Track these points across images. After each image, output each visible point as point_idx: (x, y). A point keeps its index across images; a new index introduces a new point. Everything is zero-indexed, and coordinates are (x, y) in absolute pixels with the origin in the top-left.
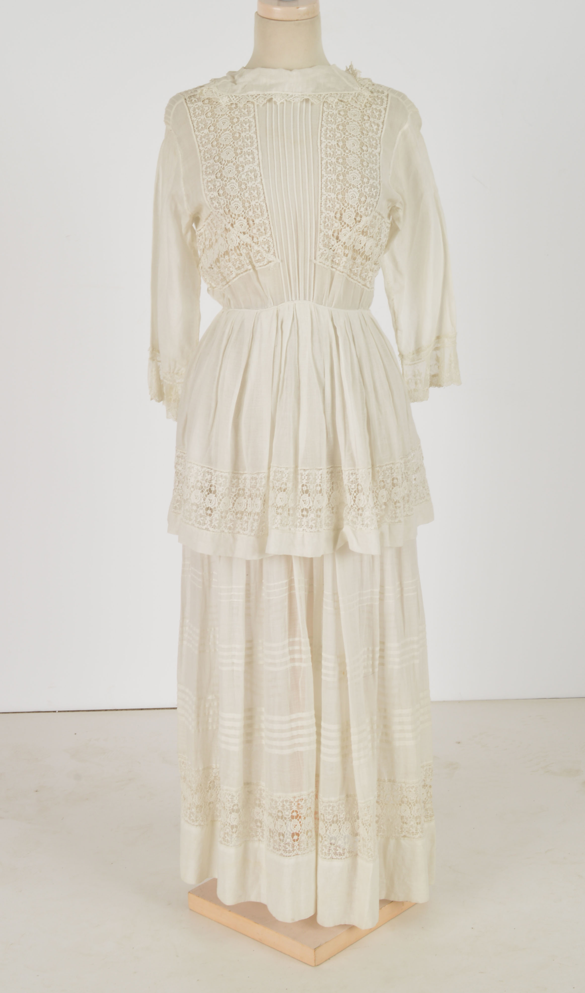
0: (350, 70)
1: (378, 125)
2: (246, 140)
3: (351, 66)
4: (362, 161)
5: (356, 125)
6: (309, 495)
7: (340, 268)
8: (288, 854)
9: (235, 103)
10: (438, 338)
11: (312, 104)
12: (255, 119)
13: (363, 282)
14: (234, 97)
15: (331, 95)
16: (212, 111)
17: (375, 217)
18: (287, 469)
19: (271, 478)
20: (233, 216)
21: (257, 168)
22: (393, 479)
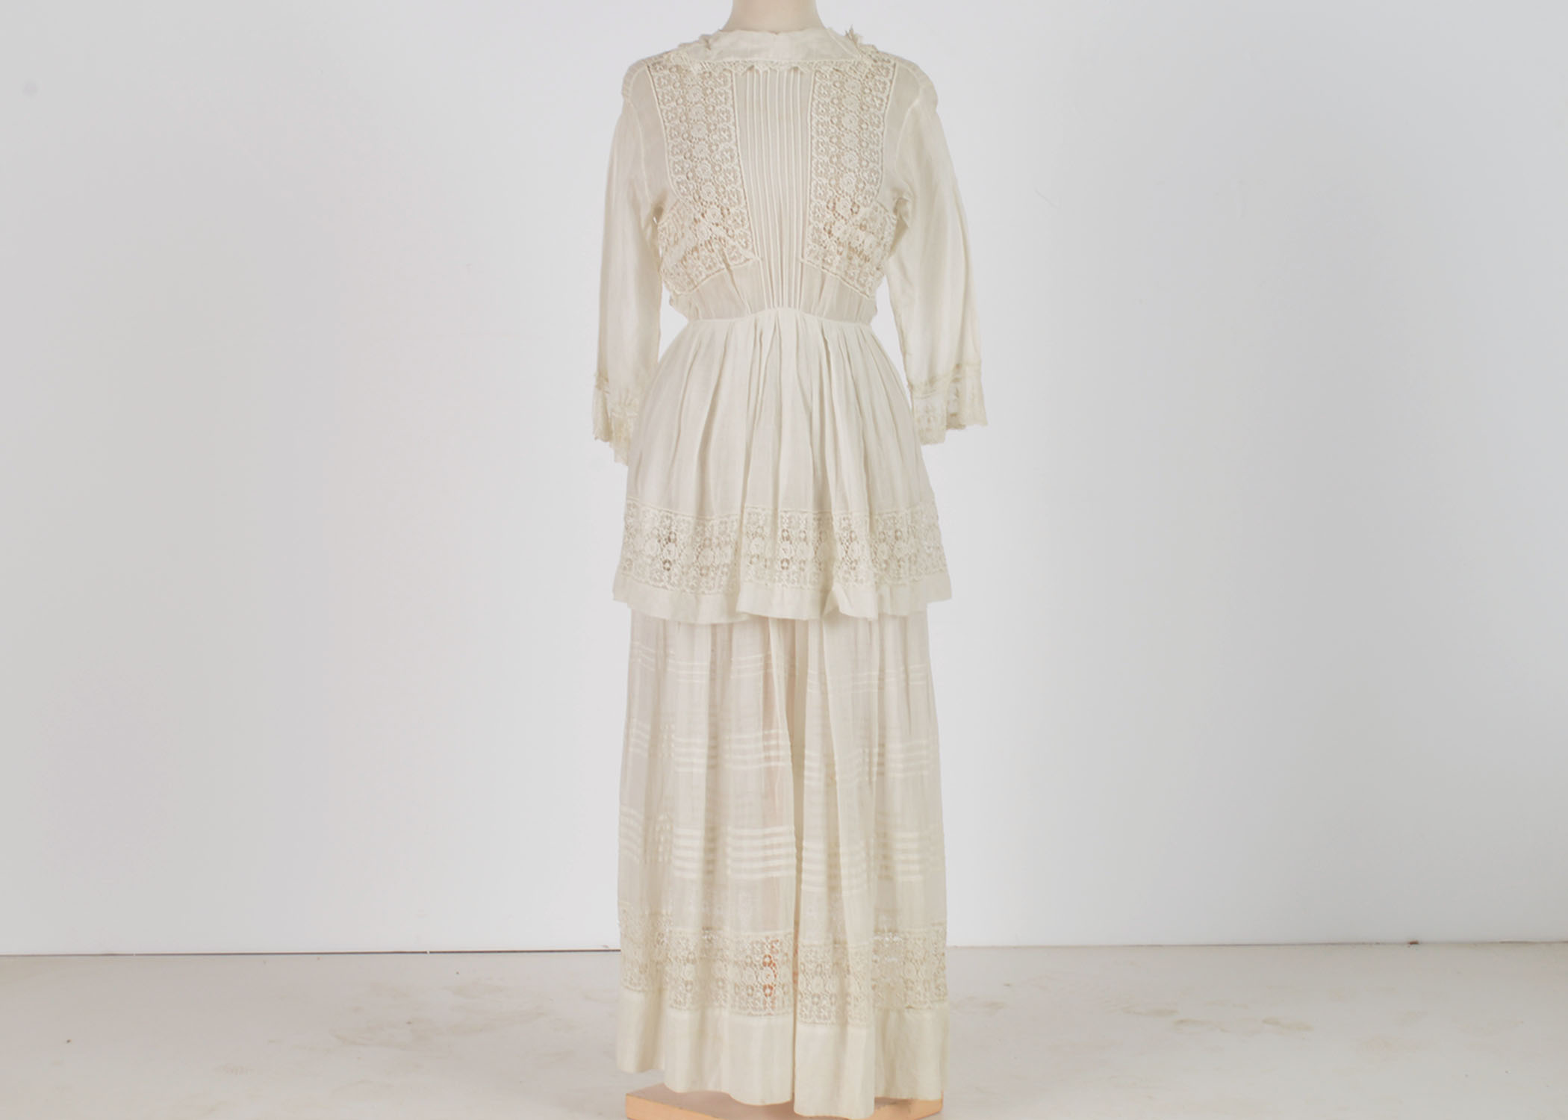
0: (850, 36)
1: (882, 100)
2: (721, 115)
3: (851, 30)
4: (861, 141)
5: (854, 99)
6: (791, 543)
7: (833, 269)
8: (758, 1013)
9: (708, 71)
10: (958, 366)
11: (802, 73)
12: (732, 90)
13: (861, 289)
14: (707, 64)
15: (825, 63)
16: (681, 81)
17: (876, 209)
18: (764, 510)
19: (745, 521)
20: (704, 203)
21: (734, 147)
22: (896, 531)
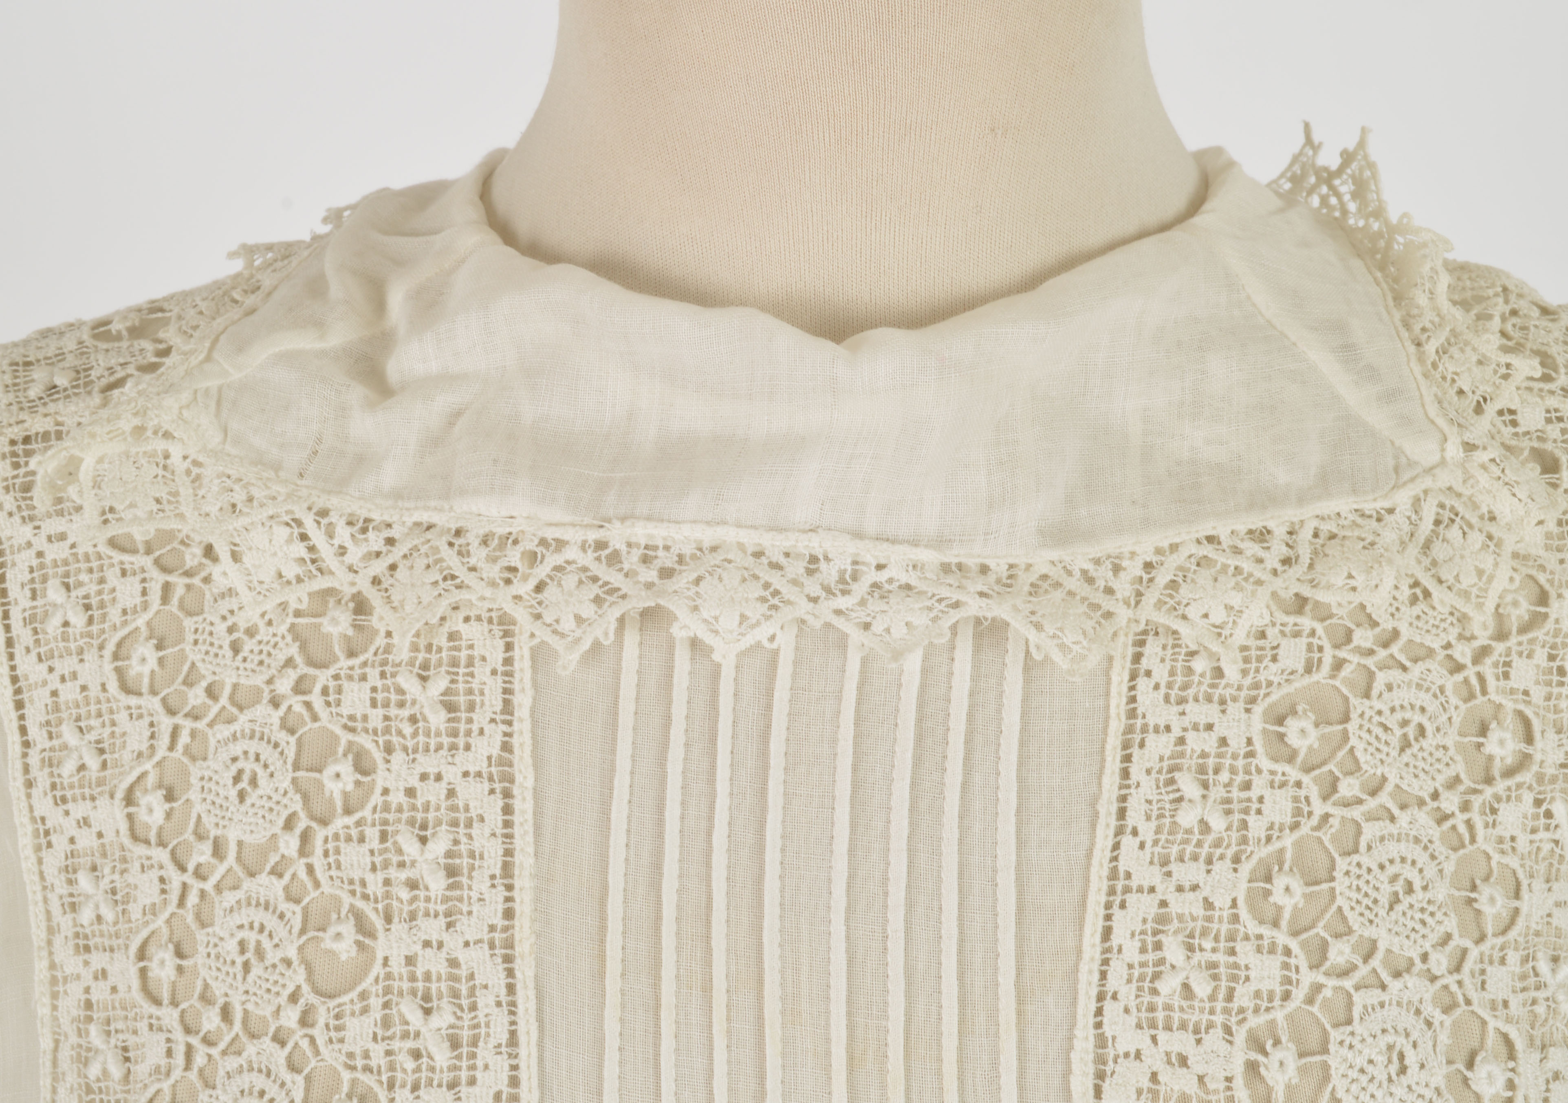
5: (1417, 840)
9: (348, 591)
12: (507, 794)
14: (343, 534)
15: (1207, 550)
